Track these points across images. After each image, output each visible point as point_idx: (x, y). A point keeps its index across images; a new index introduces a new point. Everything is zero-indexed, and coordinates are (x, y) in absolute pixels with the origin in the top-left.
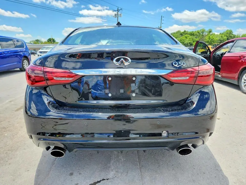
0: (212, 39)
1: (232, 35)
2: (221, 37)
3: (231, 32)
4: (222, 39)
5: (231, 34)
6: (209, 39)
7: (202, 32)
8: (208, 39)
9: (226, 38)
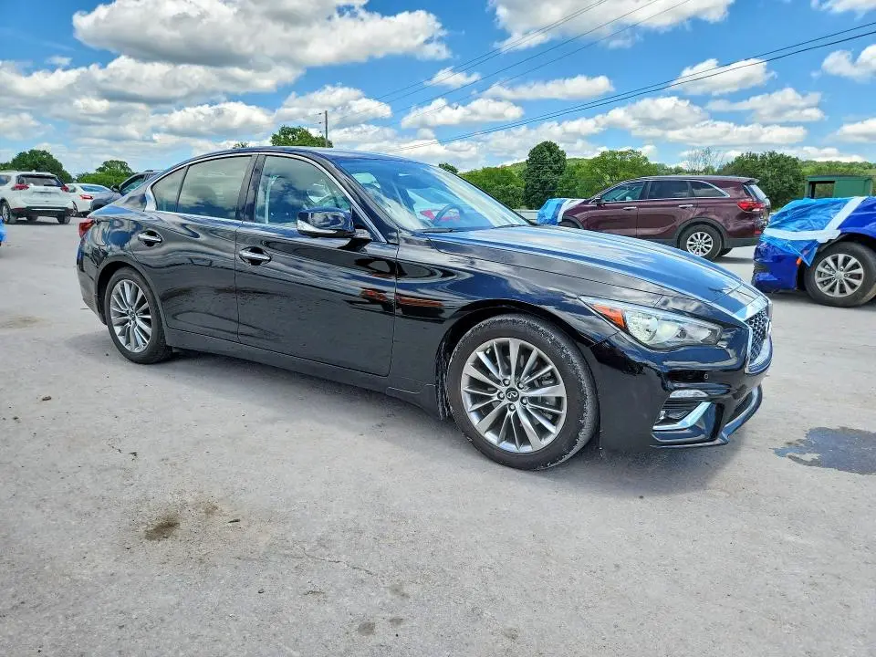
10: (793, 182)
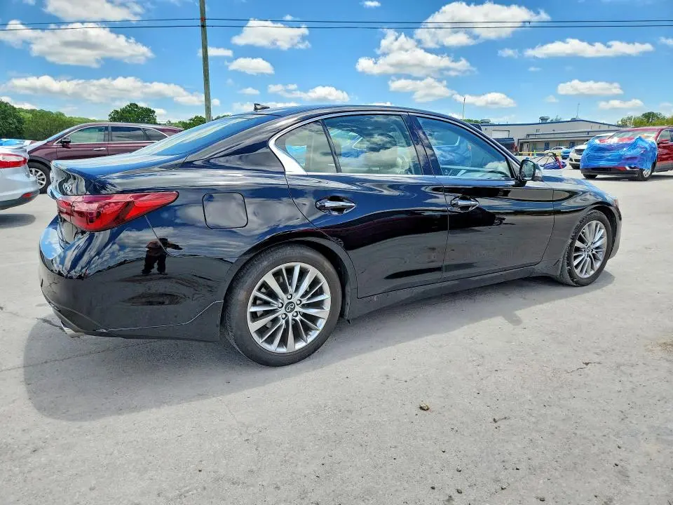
10: (17, 124)
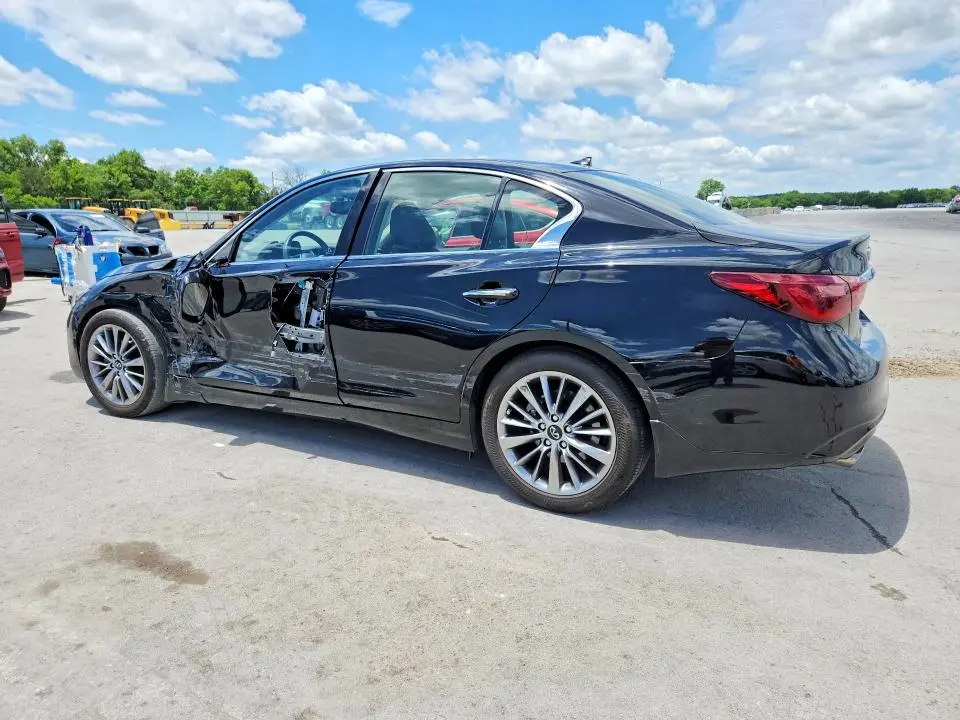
0: (76, 182)
1: (145, 168)
2: (107, 176)
3: (137, 160)
4: (112, 182)
5: (139, 165)
6: (66, 177)
7: (23, 150)
8: (60, 179)
9: (129, 179)
